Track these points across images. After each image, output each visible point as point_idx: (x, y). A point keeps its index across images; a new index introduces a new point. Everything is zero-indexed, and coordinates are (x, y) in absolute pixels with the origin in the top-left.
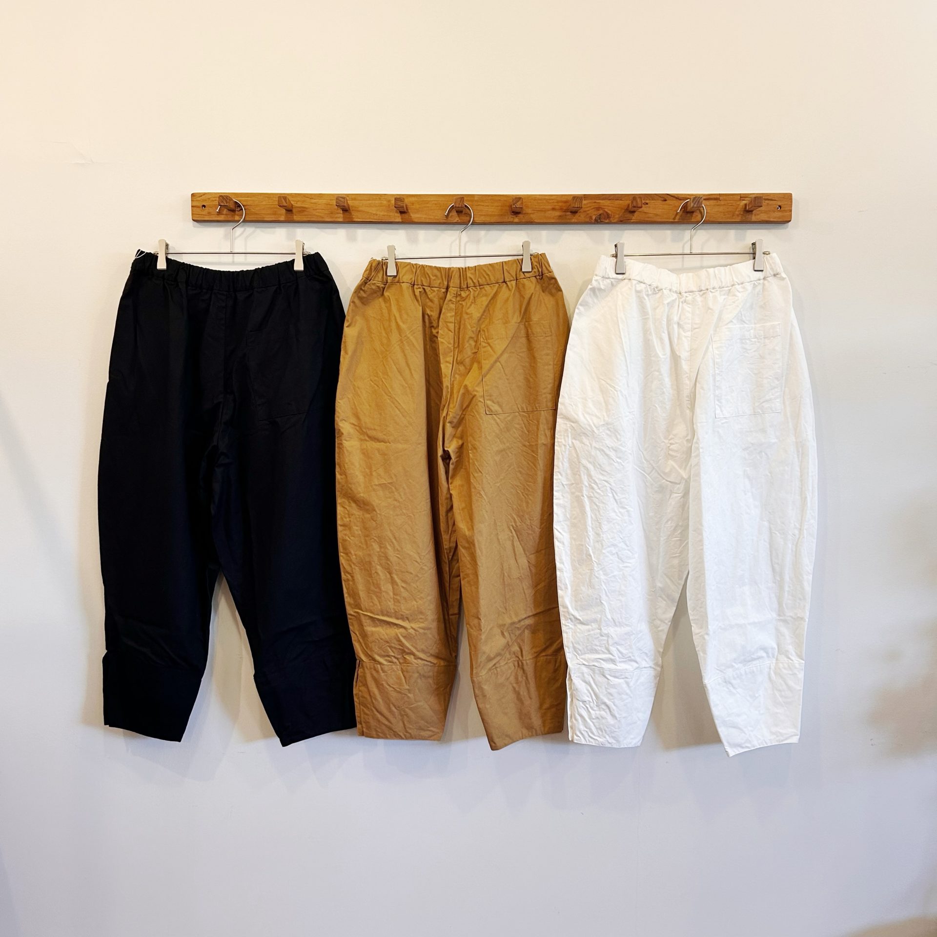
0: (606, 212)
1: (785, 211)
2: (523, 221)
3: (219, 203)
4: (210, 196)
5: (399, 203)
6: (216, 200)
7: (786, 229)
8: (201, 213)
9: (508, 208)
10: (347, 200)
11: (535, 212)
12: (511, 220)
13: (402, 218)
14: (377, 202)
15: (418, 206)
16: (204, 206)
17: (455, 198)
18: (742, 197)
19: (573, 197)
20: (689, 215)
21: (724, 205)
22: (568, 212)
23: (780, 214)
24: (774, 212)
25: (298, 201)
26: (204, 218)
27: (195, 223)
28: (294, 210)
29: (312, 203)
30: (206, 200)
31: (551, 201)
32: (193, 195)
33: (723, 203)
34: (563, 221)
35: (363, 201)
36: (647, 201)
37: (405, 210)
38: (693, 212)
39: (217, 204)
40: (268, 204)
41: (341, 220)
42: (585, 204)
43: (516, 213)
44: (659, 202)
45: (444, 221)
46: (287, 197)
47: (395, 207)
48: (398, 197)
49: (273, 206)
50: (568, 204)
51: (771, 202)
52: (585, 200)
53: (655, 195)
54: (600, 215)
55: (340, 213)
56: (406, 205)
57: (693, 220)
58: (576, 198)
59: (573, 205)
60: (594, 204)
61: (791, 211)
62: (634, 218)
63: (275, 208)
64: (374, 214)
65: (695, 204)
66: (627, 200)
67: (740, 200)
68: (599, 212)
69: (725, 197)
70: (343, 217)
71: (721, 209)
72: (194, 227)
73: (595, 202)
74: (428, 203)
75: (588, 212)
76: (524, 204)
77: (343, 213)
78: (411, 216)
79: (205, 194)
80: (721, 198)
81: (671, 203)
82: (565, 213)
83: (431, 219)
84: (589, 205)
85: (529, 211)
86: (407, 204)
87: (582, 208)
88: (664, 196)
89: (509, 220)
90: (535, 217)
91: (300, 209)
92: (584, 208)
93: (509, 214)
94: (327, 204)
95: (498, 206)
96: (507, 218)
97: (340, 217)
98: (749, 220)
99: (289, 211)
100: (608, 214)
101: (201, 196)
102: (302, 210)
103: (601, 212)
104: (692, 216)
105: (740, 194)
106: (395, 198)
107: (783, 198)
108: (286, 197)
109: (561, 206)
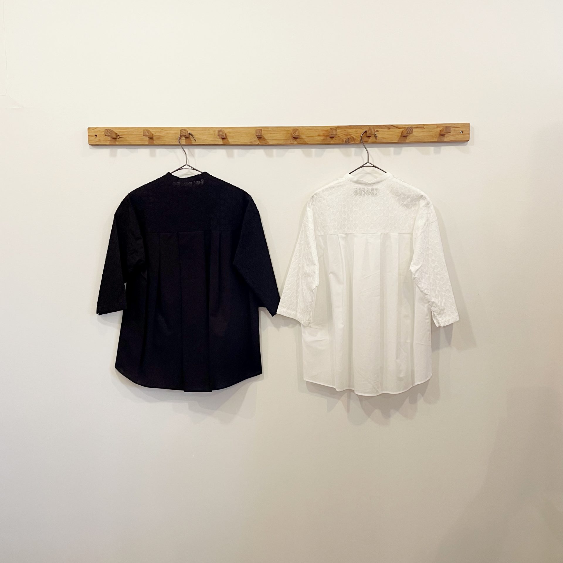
0: (352, 136)
1: (466, 134)
2: (300, 143)
3: (105, 134)
4: (100, 129)
5: (221, 134)
6: (103, 132)
7: (466, 145)
8: (94, 140)
9: (290, 135)
10: (187, 131)
11: (308, 137)
12: (292, 142)
13: (223, 142)
14: (207, 132)
15: (233, 134)
16: (96, 135)
17: (256, 129)
18: (438, 126)
19: (331, 128)
20: (404, 138)
21: (427, 131)
22: (328, 137)
23: (462, 136)
24: (458, 135)
25: (157, 132)
26: (95, 143)
27: (91, 146)
28: (154, 138)
29: (165, 133)
30: (97, 132)
31: (317, 130)
32: (89, 128)
33: (426, 130)
34: (325, 143)
35: (199, 132)
36: (378, 130)
37: (225, 137)
38: (407, 136)
39: (104, 134)
40: (137, 134)
41: (184, 143)
42: (338, 132)
43: (296, 138)
44: (385, 131)
45: (250, 144)
46: (150, 130)
47: (218, 136)
48: (220, 129)
49: (141, 135)
50: (329, 132)
51: (456, 129)
52: (339, 129)
53: (383, 127)
54: (349, 138)
55: (184, 139)
56: (226, 135)
57: (407, 141)
58: (333, 129)
59: (331, 133)
60: (345, 132)
61: (469, 134)
62: (369, 140)
63: (141, 136)
64: (205, 140)
65: (408, 131)
66: (365, 129)
67: (437, 128)
68: (347, 137)
69: (427, 126)
70: (186, 142)
71: (425, 134)
72: (90, 148)
73: (345, 131)
74: (239, 132)
75: (341, 137)
76: (300, 132)
77: (185, 140)
78: (229, 141)
79: (96, 128)
80: (425, 127)
81: (393, 131)
82: (326, 138)
83: (242, 142)
84: (341, 133)
85: (304, 137)
86: (227, 133)
87: (336, 135)
88: (388, 126)
89: (290, 143)
90: (307, 140)
91: (158, 137)
92: (339, 134)
93: (291, 138)
94: (176, 134)
95: (284, 134)
96: (289, 141)
97: (183, 141)
98: (443, 140)
99: (151, 138)
100: (353, 138)
101: (94, 129)
102: (159, 138)
103: (349, 137)
104: (406, 139)
105: (437, 124)
106: (218, 130)
107: (464, 126)
108: (148, 130)
109: (324, 133)
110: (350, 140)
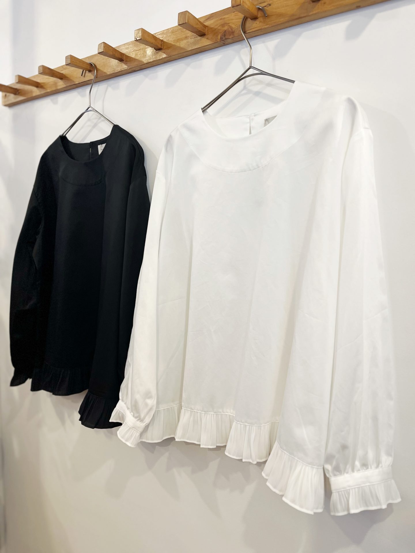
0: (229, 26)
36: (270, 3)
54: (225, 31)
68: (223, 29)
73: (221, 19)
75: (216, 31)
82: (195, 39)
84: (216, 24)
92: (213, 27)
100: (232, 29)
103: (226, 28)
110: (228, 33)
